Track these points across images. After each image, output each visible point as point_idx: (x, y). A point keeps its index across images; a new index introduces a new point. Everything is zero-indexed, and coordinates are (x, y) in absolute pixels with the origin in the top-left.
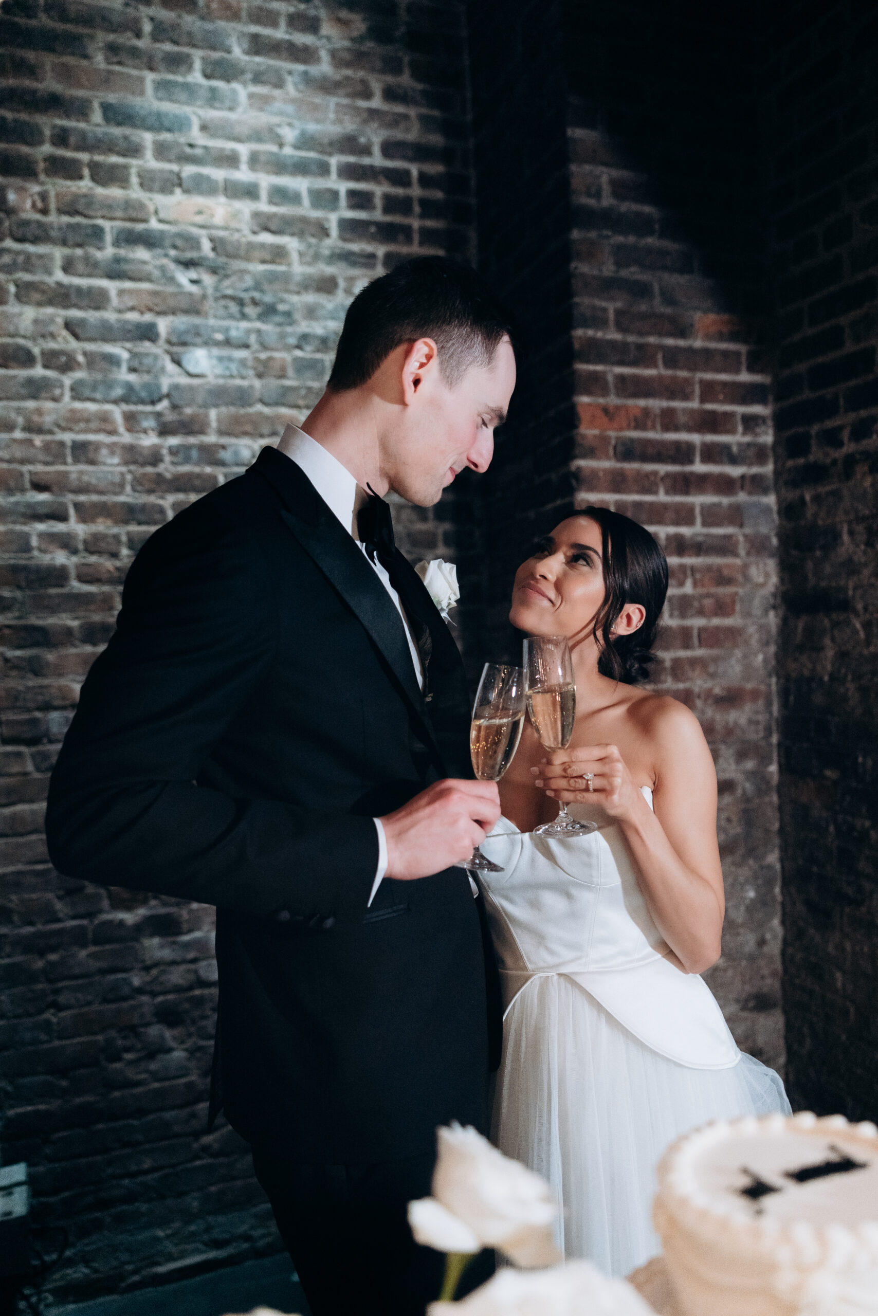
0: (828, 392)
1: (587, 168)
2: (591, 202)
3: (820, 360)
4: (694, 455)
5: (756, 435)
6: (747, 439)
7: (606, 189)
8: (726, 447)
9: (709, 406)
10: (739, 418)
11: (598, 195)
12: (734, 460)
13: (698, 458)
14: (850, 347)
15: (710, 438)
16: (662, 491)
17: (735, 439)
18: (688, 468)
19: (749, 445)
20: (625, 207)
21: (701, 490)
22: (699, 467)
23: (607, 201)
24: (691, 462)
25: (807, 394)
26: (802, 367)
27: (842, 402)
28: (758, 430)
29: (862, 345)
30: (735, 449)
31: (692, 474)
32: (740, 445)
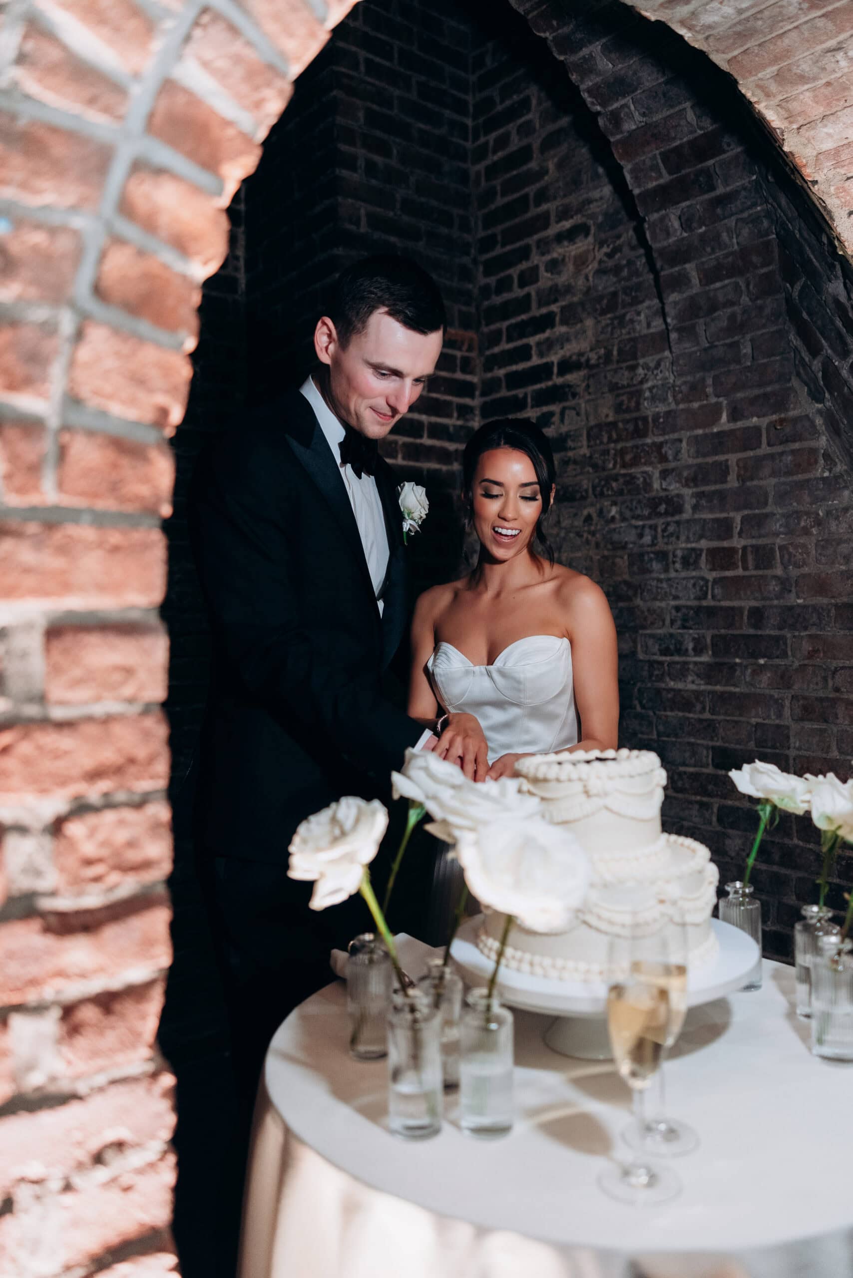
0: (520, 392)
1: (350, 200)
2: (353, 227)
3: (514, 368)
4: (423, 431)
5: (467, 420)
6: (460, 423)
7: (364, 220)
8: (445, 427)
9: (434, 395)
10: (454, 406)
11: (357, 223)
12: (451, 438)
13: (425, 435)
14: (535, 361)
15: (434, 419)
16: (400, 456)
17: (452, 422)
18: (418, 441)
19: (461, 427)
20: (376, 235)
21: (428, 459)
22: (426, 441)
23: (363, 229)
24: (421, 437)
25: (504, 393)
26: (501, 372)
27: (529, 400)
28: (468, 417)
29: (544, 360)
30: (451, 429)
31: (421, 444)
32: (454, 426)
